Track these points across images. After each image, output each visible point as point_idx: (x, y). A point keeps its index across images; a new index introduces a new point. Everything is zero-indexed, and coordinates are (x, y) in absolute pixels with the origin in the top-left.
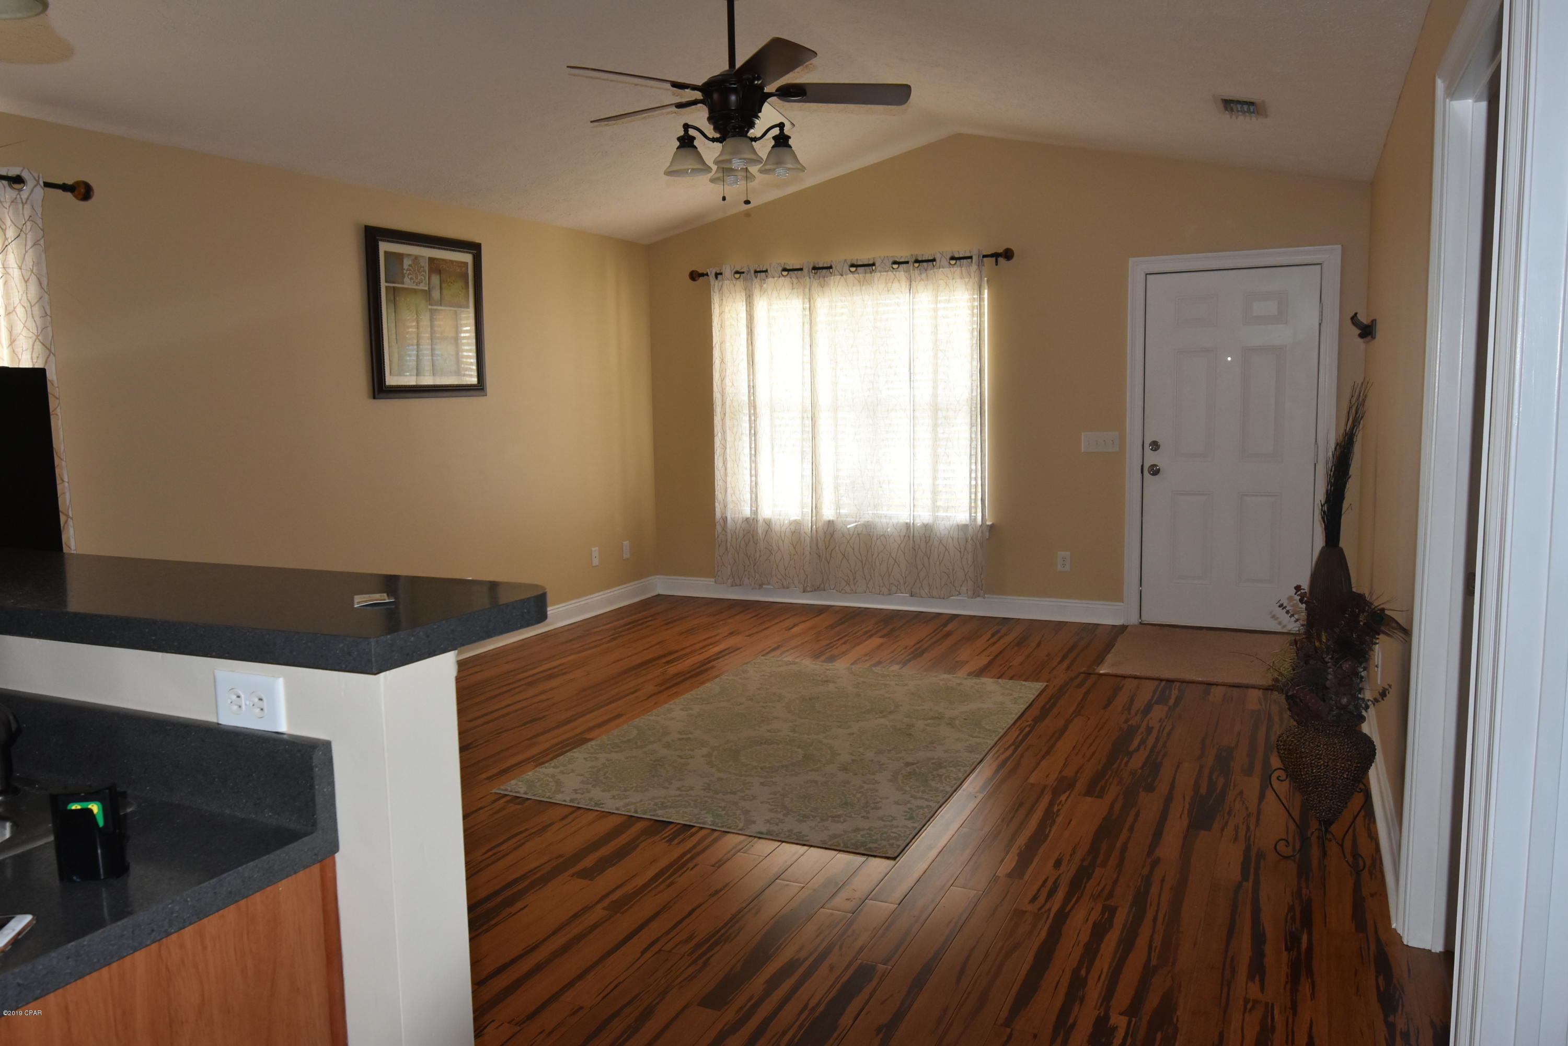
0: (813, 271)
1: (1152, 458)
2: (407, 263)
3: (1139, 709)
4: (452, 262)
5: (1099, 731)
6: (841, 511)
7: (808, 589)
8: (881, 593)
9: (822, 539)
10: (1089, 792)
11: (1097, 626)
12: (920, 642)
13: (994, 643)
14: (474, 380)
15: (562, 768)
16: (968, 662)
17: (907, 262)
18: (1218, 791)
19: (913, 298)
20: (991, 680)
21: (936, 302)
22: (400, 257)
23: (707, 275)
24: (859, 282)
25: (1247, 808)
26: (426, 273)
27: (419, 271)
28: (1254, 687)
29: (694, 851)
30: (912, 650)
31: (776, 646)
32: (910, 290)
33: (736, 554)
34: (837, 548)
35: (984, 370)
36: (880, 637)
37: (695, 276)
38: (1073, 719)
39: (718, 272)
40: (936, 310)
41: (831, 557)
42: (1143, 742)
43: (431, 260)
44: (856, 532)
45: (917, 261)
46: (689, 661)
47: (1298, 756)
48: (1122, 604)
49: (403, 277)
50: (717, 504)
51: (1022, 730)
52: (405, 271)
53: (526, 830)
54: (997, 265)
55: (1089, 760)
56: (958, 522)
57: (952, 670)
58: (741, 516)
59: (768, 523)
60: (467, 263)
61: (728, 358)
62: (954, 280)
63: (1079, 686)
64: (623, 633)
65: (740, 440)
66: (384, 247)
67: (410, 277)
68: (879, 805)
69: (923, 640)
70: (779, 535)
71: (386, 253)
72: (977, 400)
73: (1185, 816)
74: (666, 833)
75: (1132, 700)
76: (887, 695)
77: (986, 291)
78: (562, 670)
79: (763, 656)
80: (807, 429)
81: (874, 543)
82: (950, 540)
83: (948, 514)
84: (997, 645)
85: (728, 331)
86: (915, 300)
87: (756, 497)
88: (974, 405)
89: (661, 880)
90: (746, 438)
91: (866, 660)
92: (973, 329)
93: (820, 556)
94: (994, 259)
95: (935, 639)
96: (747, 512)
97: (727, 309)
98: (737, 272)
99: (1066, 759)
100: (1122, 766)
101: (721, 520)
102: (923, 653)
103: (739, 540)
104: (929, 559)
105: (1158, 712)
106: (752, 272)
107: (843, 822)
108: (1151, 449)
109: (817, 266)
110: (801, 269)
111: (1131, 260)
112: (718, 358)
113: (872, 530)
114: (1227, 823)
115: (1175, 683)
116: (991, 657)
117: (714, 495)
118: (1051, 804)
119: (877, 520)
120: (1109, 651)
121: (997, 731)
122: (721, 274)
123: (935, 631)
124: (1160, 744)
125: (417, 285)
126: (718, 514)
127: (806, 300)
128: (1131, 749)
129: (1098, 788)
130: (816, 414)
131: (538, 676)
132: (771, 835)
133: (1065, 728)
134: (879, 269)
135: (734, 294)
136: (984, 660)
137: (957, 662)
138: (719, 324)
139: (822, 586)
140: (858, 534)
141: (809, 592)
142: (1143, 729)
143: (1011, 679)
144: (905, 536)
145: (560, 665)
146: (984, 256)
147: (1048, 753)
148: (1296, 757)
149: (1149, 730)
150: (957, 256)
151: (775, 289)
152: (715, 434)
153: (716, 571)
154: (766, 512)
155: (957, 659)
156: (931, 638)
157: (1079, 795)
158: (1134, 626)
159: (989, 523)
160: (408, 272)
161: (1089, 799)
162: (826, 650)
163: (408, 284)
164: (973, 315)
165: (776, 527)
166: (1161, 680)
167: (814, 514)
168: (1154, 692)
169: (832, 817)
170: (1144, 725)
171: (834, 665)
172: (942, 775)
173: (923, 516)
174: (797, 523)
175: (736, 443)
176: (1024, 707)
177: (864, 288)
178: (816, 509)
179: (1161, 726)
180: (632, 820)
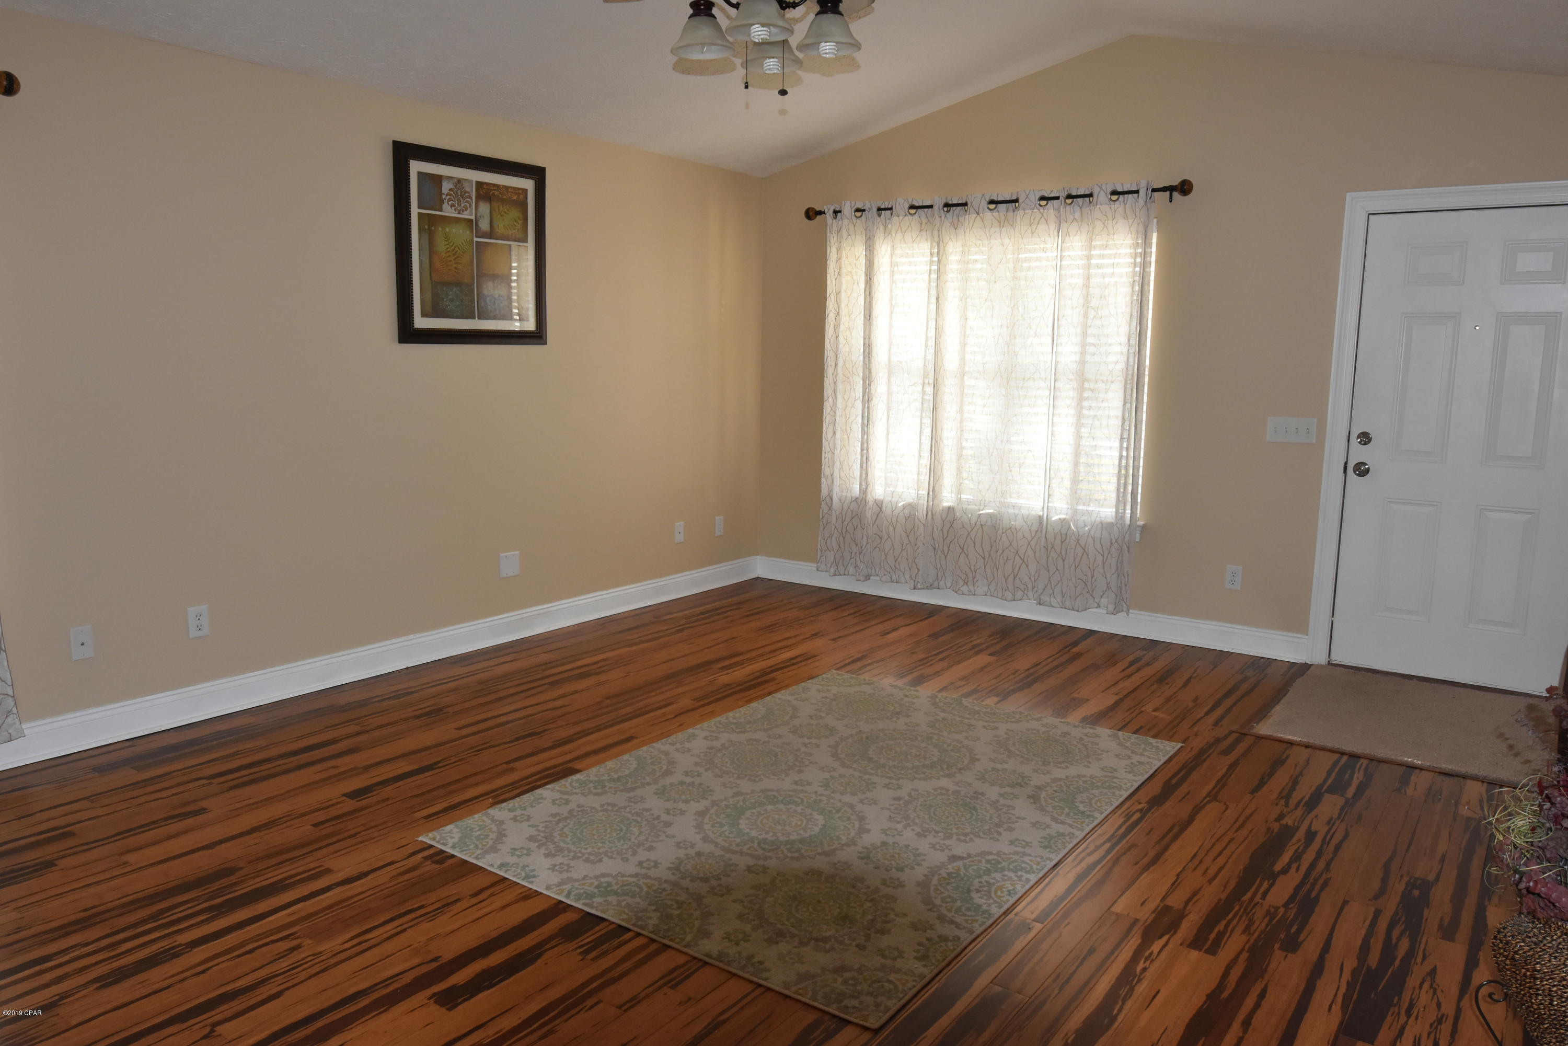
0: (946, 209)
1: (1359, 453)
2: (446, 187)
3: (1302, 799)
4: (507, 188)
5: (1236, 831)
6: (963, 496)
7: (919, 586)
8: (1004, 597)
9: (939, 529)
10: (1196, 943)
11: (1270, 661)
12: (1037, 665)
13: (1129, 676)
14: (530, 326)
15: (518, 812)
16: (1088, 700)
17: (1057, 198)
18: (1397, 963)
19: (1063, 243)
20: (1109, 732)
21: (1090, 247)
22: (437, 180)
23: (824, 213)
24: (1000, 222)
25: (1439, 1005)
26: (472, 199)
27: (462, 196)
28: (1475, 778)
29: (608, 976)
30: (1022, 676)
31: (859, 656)
32: (1059, 233)
33: (841, 538)
34: (956, 539)
35: (1146, 333)
36: (990, 655)
37: (812, 214)
38: (1204, 806)
39: (838, 209)
40: (1089, 257)
41: (949, 550)
42: (1297, 857)
43: (480, 185)
44: (978, 523)
45: (1069, 196)
46: (751, 667)
47: (1528, 973)
48: (1306, 637)
49: (442, 201)
50: (823, 480)
51: (1128, 817)
52: (444, 197)
53: (422, 907)
54: (1171, 201)
55: (1210, 881)
56: (1103, 519)
57: (1063, 710)
58: (849, 495)
59: (879, 505)
60: (527, 190)
61: (844, 311)
62: (1114, 222)
63: (1225, 752)
64: (697, 623)
65: (853, 406)
66: (416, 167)
67: (450, 203)
68: (889, 926)
69: (1039, 664)
70: (889, 520)
71: (419, 173)
72: (1134, 370)
73: (1337, 1008)
74: (588, 937)
75: (1295, 783)
76: (966, 742)
77: (1155, 236)
78: (601, 667)
79: (837, 669)
80: (927, 398)
81: (999, 537)
82: (1090, 540)
83: (1090, 509)
84: (1133, 679)
85: (845, 279)
86: (1063, 245)
87: (867, 474)
88: (1130, 377)
89: (537, 1024)
90: (859, 405)
91: (960, 687)
92: (1134, 281)
93: (935, 549)
94: (1168, 193)
95: (1055, 663)
96: (856, 490)
97: (844, 254)
98: (858, 210)
99: (1178, 875)
100: (1258, 898)
101: (828, 499)
102: (1035, 681)
103: (846, 523)
104: (1063, 561)
105: (1330, 806)
106: (875, 210)
107: (827, 952)
108: (1360, 443)
109: (950, 203)
110: (931, 207)
111: (1349, 196)
112: (833, 310)
113: (998, 522)
114: (1403, 1028)
115: (1362, 761)
116: (1121, 696)
117: (821, 469)
118: (1137, 955)
119: (1004, 510)
120: (1278, 703)
121: (1092, 816)
122: (840, 212)
123: (1060, 651)
124: (1321, 865)
125: (459, 213)
126: (824, 492)
127: (935, 244)
128: (1278, 867)
129: (1212, 936)
130: (940, 381)
131: (570, 674)
132: (721, 961)
133: (1191, 820)
134: (1022, 205)
135: (853, 237)
136: (1110, 700)
137: (1074, 699)
138: (836, 270)
139: (936, 583)
140: (982, 525)
141: (919, 589)
142: (1300, 834)
143: (1136, 732)
144: (1037, 531)
145: (603, 660)
146: (1154, 190)
147: (1155, 860)
148: (1525, 975)
149: (1311, 836)
150: (1120, 189)
151: (900, 230)
152: (825, 397)
153: (819, 556)
154: (878, 491)
155: (1075, 695)
156: (1052, 662)
157: (1181, 944)
158: (1320, 666)
159: (1140, 523)
160: (448, 197)
161: (1194, 954)
162: (916, 667)
163: (448, 211)
164: (1135, 264)
165: (887, 510)
166: (1343, 753)
167: (931, 499)
168: (1329, 773)
169: (817, 940)
170: (1304, 827)
171: (917, 691)
172: (994, 884)
173: (1060, 509)
174: (911, 507)
175: (847, 411)
176: (1142, 779)
177: (1004, 229)
178: (933, 492)
179: (1328, 832)
180: (559, 908)
